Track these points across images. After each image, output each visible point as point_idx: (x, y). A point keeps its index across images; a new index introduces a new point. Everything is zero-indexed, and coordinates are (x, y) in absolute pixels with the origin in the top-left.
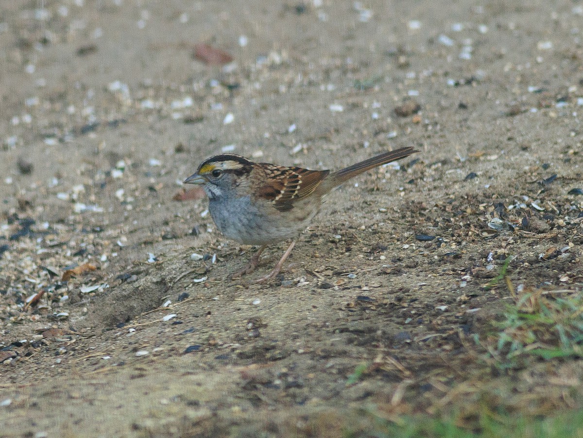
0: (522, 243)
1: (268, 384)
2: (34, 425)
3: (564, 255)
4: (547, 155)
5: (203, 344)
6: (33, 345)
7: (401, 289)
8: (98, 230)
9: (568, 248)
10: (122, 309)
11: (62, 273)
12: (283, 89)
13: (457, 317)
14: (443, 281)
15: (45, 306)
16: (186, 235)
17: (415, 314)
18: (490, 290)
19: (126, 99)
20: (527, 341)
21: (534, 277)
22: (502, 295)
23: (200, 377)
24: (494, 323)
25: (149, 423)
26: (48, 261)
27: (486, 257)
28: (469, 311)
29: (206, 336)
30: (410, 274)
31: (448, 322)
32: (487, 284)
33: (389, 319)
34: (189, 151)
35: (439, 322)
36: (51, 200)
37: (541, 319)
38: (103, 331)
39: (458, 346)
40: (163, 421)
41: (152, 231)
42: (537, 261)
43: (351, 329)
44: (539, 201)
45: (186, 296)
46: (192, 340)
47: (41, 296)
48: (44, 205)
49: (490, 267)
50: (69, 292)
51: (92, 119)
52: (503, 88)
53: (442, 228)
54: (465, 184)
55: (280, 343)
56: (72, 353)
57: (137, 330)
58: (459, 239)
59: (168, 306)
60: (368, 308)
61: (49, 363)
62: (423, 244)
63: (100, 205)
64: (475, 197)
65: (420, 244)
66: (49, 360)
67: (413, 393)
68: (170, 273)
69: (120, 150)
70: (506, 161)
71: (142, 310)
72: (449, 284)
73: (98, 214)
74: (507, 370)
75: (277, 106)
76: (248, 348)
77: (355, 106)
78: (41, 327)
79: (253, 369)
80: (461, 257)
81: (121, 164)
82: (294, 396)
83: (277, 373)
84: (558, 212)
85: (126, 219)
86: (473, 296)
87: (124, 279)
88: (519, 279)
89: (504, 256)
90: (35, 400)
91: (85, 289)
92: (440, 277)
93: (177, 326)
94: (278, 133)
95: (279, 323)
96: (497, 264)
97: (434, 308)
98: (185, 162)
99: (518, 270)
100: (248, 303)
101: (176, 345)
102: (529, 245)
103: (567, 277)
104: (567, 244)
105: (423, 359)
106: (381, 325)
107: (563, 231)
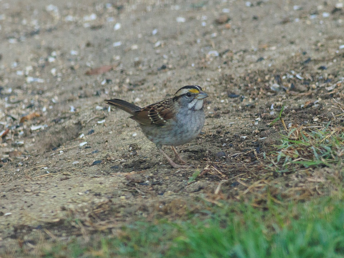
0: (291, 98)
1: (142, 183)
2: (3, 208)
3: (316, 106)
4: (305, 46)
5: (103, 160)
6: (3, 161)
7: (220, 127)
8: (41, 93)
9: (318, 101)
10: (55, 139)
11: (20, 119)
12: (149, 9)
13: (253, 143)
14: (244, 121)
15: (10, 138)
16: (93, 95)
17: (228, 141)
18: (273, 126)
19: (57, 15)
20: (294, 156)
21: (298, 119)
22: (279, 129)
23: (102, 179)
24: (275, 146)
25: (72, 206)
26: (12, 111)
27: (270, 107)
28: (260, 139)
29: (104, 155)
30: (225, 117)
31: (247, 146)
32: (270, 123)
33: (213, 144)
34: (93, 46)
35: (243, 146)
36: (13, 75)
37: (303, 143)
38: (44, 153)
39: (253, 160)
40: (80, 205)
41: (73, 93)
42: (300, 109)
43: (190, 150)
44: (300, 74)
45: (93, 131)
46: (98, 157)
47: (7, 132)
48: (9, 79)
49: (272, 113)
50: (24, 130)
51: (37, 28)
53: (243, 90)
54: (256, 64)
55: (149, 159)
56: (26, 165)
57: (64, 152)
58: (254, 97)
59: (82, 137)
60: (201, 138)
62: (233, 100)
63: (42, 78)
64: (263, 71)
65: (230, 99)
66: (12, 170)
67: (228, 187)
68: (83, 118)
69: (54, 45)
70: (281, 50)
71: (67, 140)
72: (248, 123)
73: (40, 84)
74: (282, 173)
75: (146, 18)
76: (130, 161)
77: (191, 19)
78: (7, 150)
79: (132, 174)
80: (255, 107)
81: (54, 54)
82: (157, 190)
83: (147, 177)
84: (312, 80)
85: (57, 86)
86: (262, 130)
87: (56, 122)
88: (289, 120)
89: (280, 107)
90: (4, 193)
91: (33, 128)
92: (243, 119)
93: (88, 149)
94: (146, 35)
95: (148, 147)
96: (276, 111)
97: (239, 137)
98: (92, 52)
99: (289, 115)
100: (130, 135)
101: (87, 160)
102: (295, 100)
103: (318, 118)
104: (318, 99)
105: (233, 167)
106: (208, 147)
107: (315, 91)
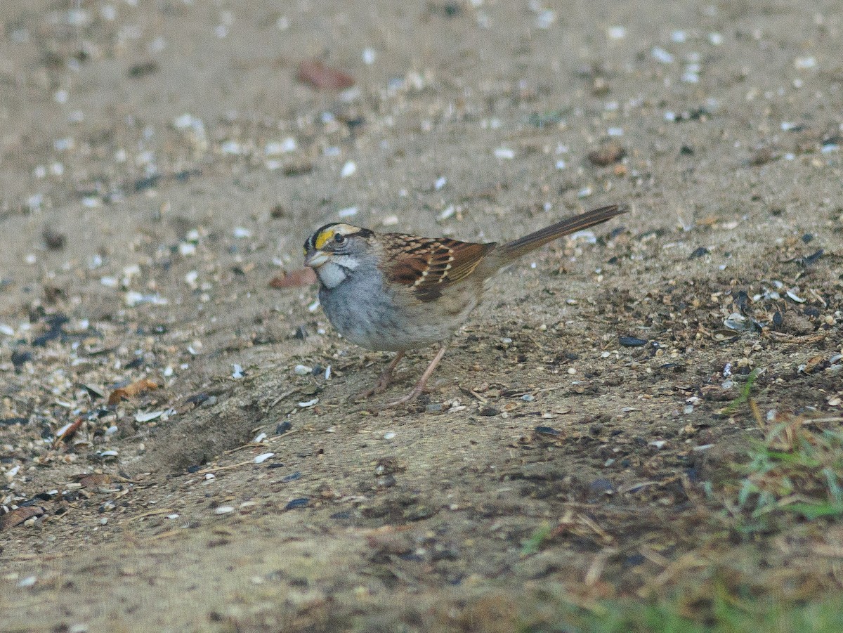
0: (773, 349)
1: (407, 554)
2: (68, 614)
3: (834, 368)
4: (810, 221)
5: (313, 497)
6: (67, 498)
7: (598, 417)
8: (160, 330)
9: (840, 356)
10: (195, 445)
11: (108, 394)
12: (427, 126)
13: (680, 457)
14: (659, 405)
15: (84, 441)
16: (288, 338)
17: (619, 453)
18: (728, 417)
19: (200, 141)
20: (782, 492)
21: (790, 399)
22: (744, 425)
23: (309, 544)
24: (733, 466)
25: (235, 611)
26: (88, 376)
27: (722, 371)
28: (697, 448)
29: (316, 485)
30: (612, 394)
31: (667, 465)
32: (722, 410)
33: (582, 459)
34: (291, 217)
35: (654, 464)
36: (91, 287)
37: (802, 459)
38: (168, 478)
39: (681, 499)
40: (256, 609)
41: (238, 333)
42: (795, 376)
43: (526, 475)
44: (798, 289)
45: (287, 426)
46: (297, 490)
47: (78, 427)
48: (82, 295)
49: (727, 385)
50: (118, 421)
51: (151, 170)
52: (745, 125)
53: (657, 328)
54: (690, 263)
55: (424, 496)
56: (124, 509)
57: (217, 476)
58: (683, 344)
59: (261, 442)
60: (552, 445)
61: (91, 524)
62: (630, 351)
63: (162, 294)
64: (706, 282)
65: (626, 350)
66: (90, 520)
67: (618, 567)
68: (264, 394)
69: (192, 214)
70: (750, 230)
71: (224, 447)
72: (667, 410)
73: (160, 307)
74: (752, 534)
75: (419, 151)
76: (378, 502)
77: (531, 151)
78: (78, 471)
79: (385, 532)
80: (685, 370)
81: (193, 235)
82: (444, 572)
83: (419, 538)
84: (825, 304)
85: (201, 314)
86: (703, 427)
87: (198, 402)
88: (769, 402)
89: (747, 369)
90: (69, 577)
91: (142, 417)
92: (655, 400)
93: (274, 470)
94: (419, 190)
95: (422, 466)
96: (737, 380)
97: (646, 443)
98: (286, 231)
99: (768, 389)
100: (378, 437)
101: (273, 497)
102: (784, 352)
103: (839, 399)
104: (839, 351)
105: (631, 518)
106: (570, 469)
107: (833, 332)
